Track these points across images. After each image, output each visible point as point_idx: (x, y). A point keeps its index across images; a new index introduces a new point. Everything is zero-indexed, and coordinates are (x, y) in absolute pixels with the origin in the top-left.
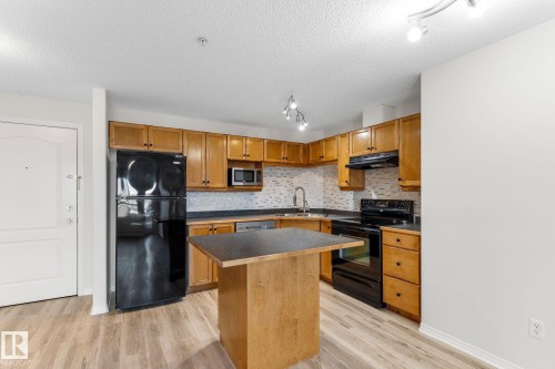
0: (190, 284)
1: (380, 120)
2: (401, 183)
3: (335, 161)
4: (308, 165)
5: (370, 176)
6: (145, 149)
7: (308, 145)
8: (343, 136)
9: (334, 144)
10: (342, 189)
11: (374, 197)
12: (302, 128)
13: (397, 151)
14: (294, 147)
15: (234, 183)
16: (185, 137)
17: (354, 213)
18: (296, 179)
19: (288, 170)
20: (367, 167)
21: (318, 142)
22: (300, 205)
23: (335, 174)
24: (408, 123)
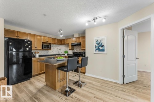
0: (33, 75)
1: (77, 37)
2: (81, 49)
3: (68, 44)
4: (62, 44)
5: (75, 47)
6: (17, 38)
7: (62, 40)
8: (70, 39)
9: (68, 40)
10: (70, 50)
11: (76, 51)
12: (61, 36)
13: (81, 43)
14: (58, 40)
15: (44, 48)
16: (30, 35)
17: (72, 55)
18: (58, 47)
19: (57, 45)
20: (75, 45)
21: (64, 39)
22: (60, 53)
23: (68, 46)
24: (83, 37)
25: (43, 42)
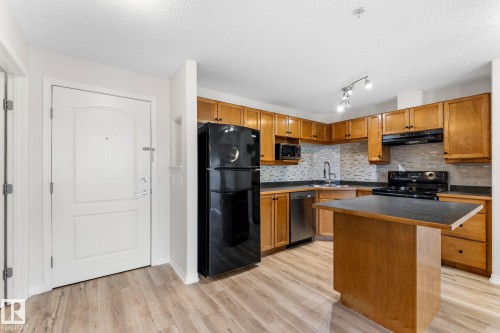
1: (419, 103)
2: (446, 156)
3: (364, 139)
4: (330, 142)
6: (216, 123)
7: (331, 125)
8: (374, 117)
9: (363, 125)
10: (372, 162)
11: (401, 169)
12: (340, 109)
13: (442, 129)
14: (320, 127)
15: (281, 157)
17: (377, 184)
18: (315, 155)
21: (344, 123)
22: (328, 177)
24: (454, 105)
25: (277, 137)
